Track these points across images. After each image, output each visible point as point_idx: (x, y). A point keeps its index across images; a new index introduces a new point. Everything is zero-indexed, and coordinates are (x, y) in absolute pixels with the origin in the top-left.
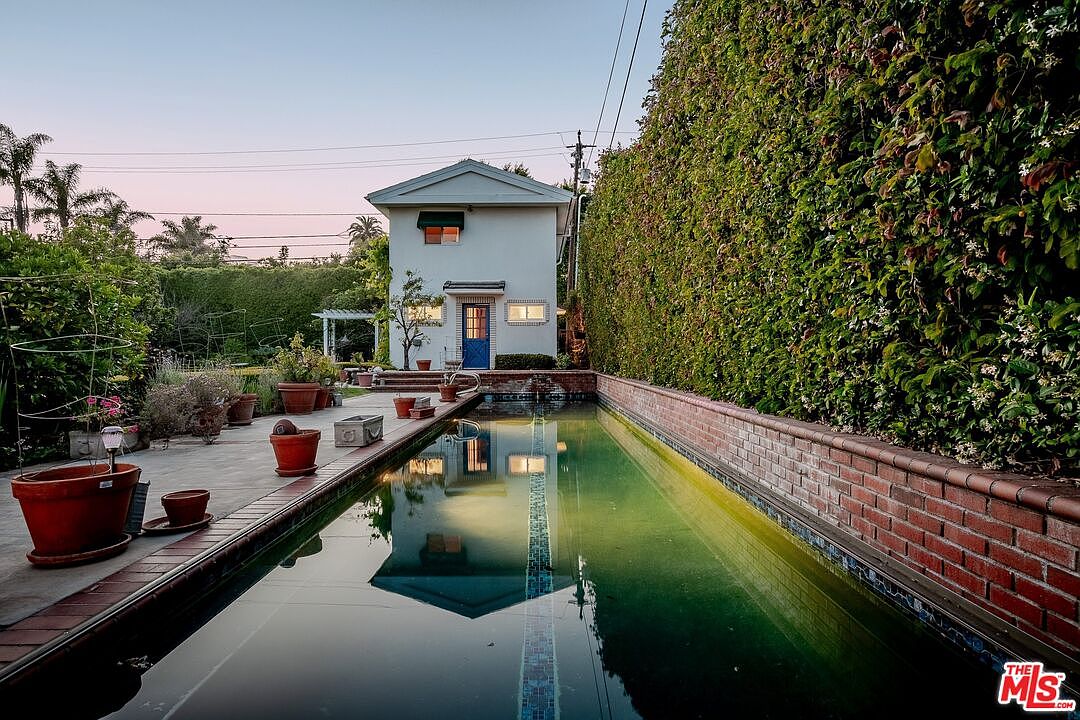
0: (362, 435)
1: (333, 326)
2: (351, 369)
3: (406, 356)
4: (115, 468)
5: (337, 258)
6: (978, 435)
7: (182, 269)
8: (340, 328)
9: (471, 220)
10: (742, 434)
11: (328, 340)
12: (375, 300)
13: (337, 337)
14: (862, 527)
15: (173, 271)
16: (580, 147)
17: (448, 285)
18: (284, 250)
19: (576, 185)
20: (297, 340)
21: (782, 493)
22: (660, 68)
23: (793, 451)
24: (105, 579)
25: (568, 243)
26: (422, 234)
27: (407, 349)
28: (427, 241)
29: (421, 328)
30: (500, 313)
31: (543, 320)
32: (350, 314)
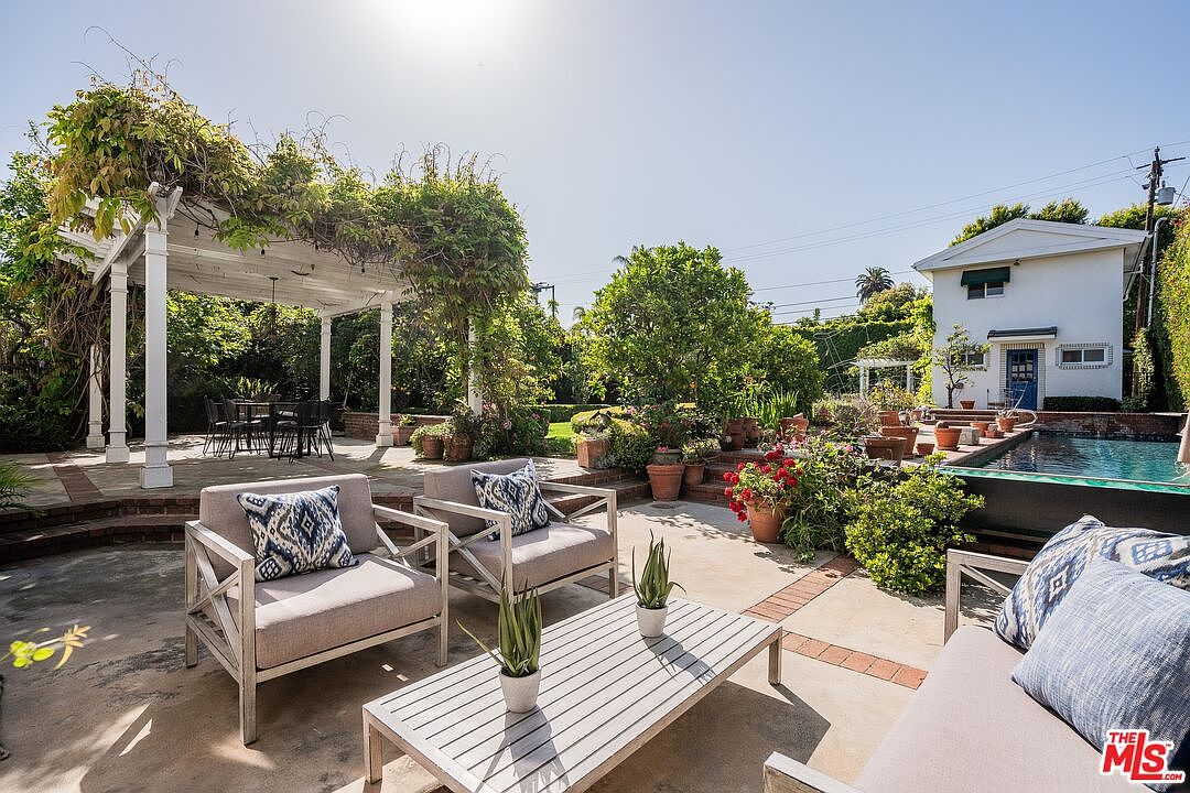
1: (868, 373)
3: (950, 398)
8: (874, 373)
9: (1015, 273)
11: (864, 384)
17: (993, 334)
18: (817, 312)
19: (1150, 209)
26: (965, 291)
27: (950, 390)
28: (970, 297)
29: (965, 374)
30: (1050, 358)
31: (1105, 362)
32: (884, 362)
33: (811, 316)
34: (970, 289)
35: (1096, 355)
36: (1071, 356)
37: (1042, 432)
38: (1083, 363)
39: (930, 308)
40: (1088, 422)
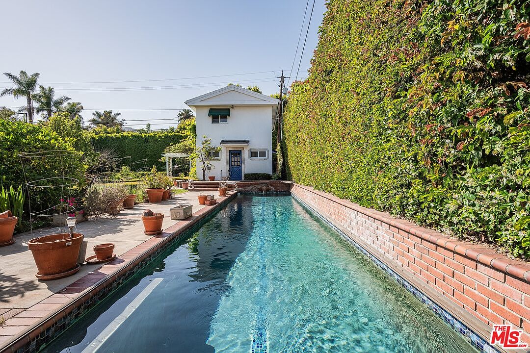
0: (183, 214)
1: (171, 160)
2: (179, 181)
3: (204, 174)
4: (73, 236)
5: (172, 129)
6: (451, 224)
7: (102, 135)
8: (174, 161)
9: (232, 112)
10: (353, 215)
11: (169, 167)
12: (190, 149)
13: (173, 165)
14: (402, 261)
15: (98, 136)
16: (283, 78)
17: (223, 142)
18: (149, 125)
19: (281, 95)
20: (154, 169)
21: (369, 243)
22: (317, 47)
23: (374, 225)
24: (69, 286)
25: (277, 122)
26: (210, 119)
27: (204, 171)
28: (213, 122)
29: (211, 162)
30: (246, 155)
31: (266, 158)
32: (178, 155)
33: (145, 128)
34: (213, 118)
35: (263, 154)
36: (254, 154)
37: (241, 192)
38: (259, 158)
39: (194, 126)
40: (260, 186)
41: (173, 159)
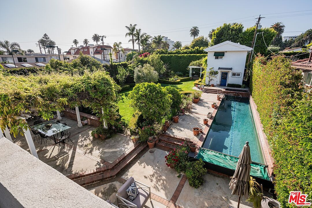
11: (191, 72)
17: (219, 68)
27: (209, 82)
30: (230, 75)
31: (240, 77)
32: (195, 67)
34: (216, 57)
35: (239, 75)
36: (234, 74)
38: (236, 76)
39: (207, 60)
40: (235, 94)
41: (193, 69)
